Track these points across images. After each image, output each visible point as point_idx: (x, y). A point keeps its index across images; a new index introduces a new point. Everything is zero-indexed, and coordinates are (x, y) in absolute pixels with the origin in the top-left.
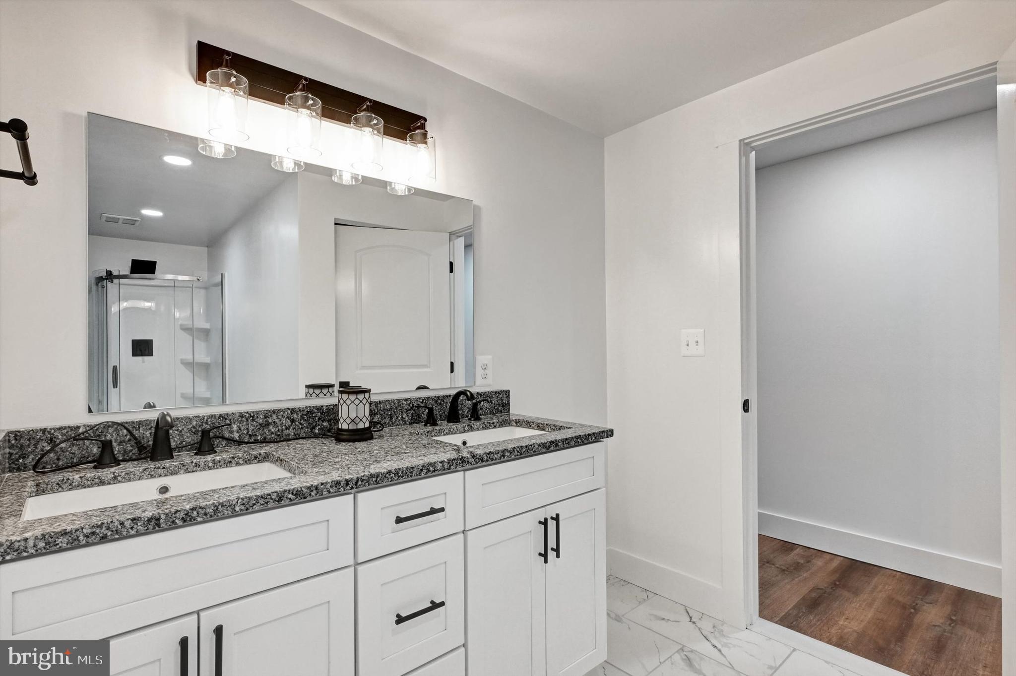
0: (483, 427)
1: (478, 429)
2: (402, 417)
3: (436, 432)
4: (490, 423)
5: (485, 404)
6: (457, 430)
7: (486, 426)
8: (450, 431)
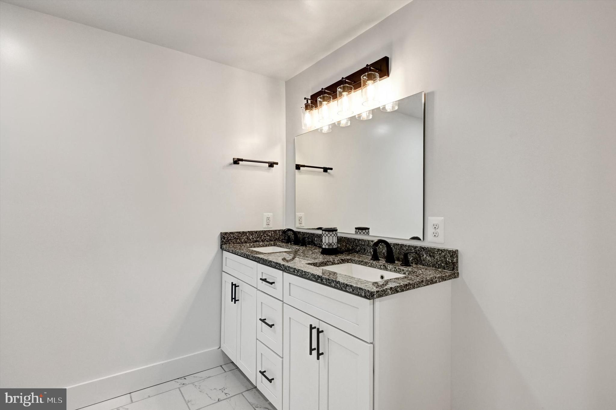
0: (394, 270)
1: (391, 270)
2: (370, 251)
3: (364, 263)
4: (400, 269)
5: (427, 257)
6: (376, 266)
7: (397, 270)
8: (372, 265)
